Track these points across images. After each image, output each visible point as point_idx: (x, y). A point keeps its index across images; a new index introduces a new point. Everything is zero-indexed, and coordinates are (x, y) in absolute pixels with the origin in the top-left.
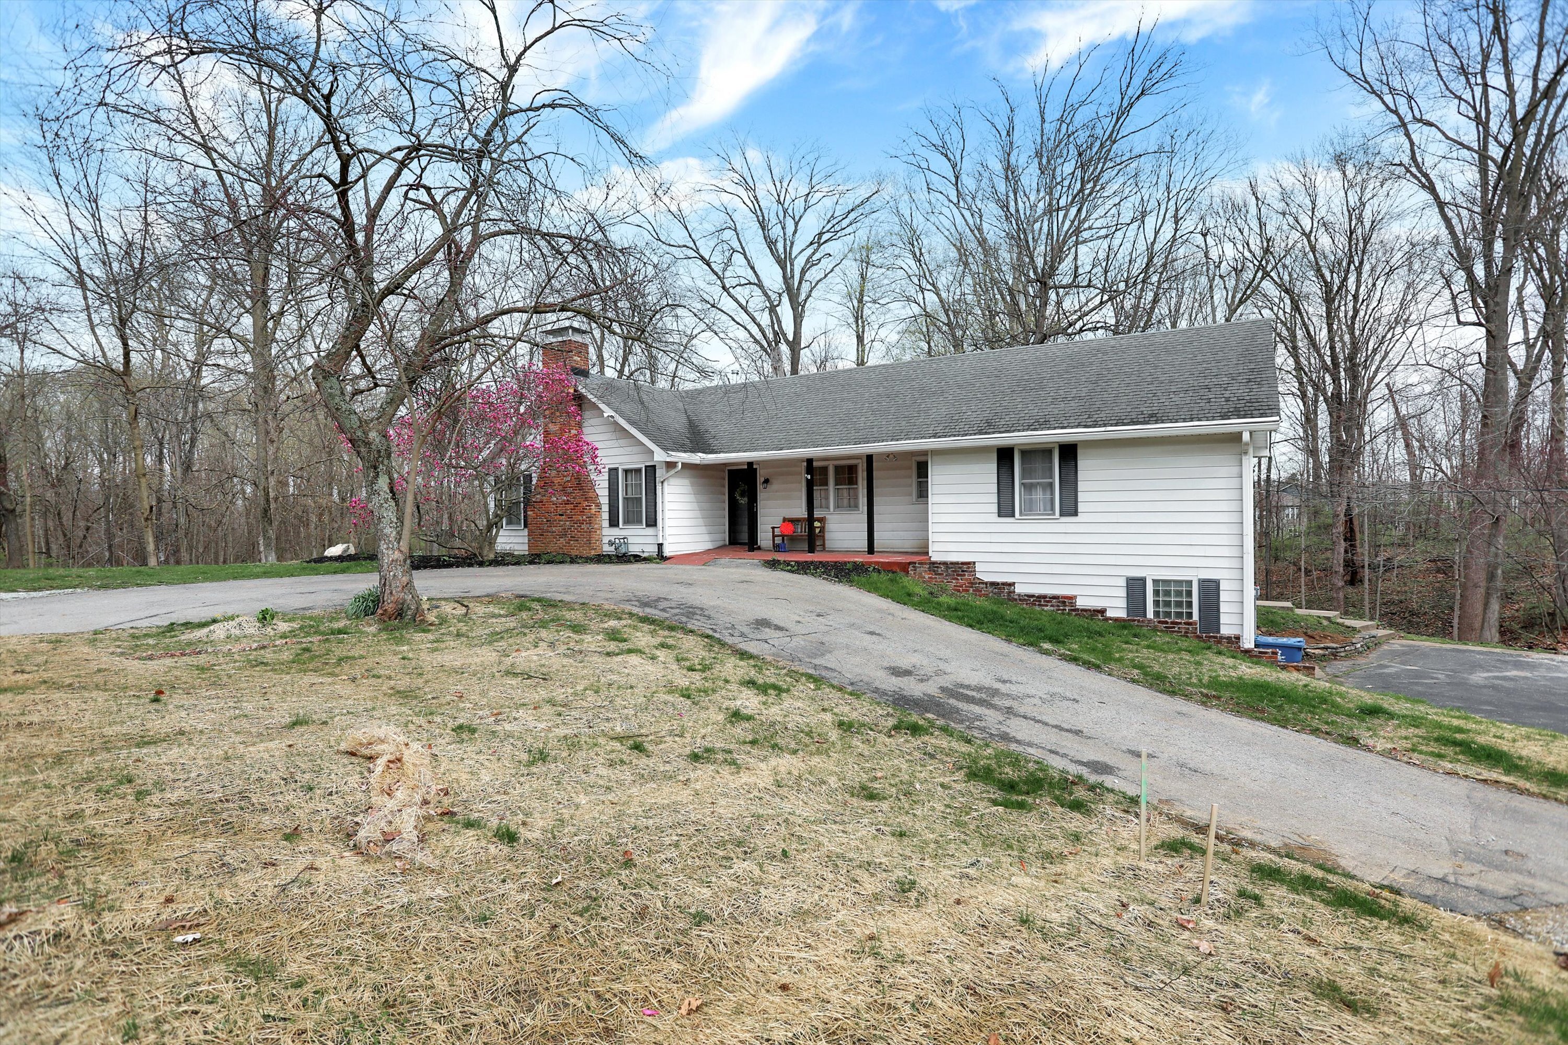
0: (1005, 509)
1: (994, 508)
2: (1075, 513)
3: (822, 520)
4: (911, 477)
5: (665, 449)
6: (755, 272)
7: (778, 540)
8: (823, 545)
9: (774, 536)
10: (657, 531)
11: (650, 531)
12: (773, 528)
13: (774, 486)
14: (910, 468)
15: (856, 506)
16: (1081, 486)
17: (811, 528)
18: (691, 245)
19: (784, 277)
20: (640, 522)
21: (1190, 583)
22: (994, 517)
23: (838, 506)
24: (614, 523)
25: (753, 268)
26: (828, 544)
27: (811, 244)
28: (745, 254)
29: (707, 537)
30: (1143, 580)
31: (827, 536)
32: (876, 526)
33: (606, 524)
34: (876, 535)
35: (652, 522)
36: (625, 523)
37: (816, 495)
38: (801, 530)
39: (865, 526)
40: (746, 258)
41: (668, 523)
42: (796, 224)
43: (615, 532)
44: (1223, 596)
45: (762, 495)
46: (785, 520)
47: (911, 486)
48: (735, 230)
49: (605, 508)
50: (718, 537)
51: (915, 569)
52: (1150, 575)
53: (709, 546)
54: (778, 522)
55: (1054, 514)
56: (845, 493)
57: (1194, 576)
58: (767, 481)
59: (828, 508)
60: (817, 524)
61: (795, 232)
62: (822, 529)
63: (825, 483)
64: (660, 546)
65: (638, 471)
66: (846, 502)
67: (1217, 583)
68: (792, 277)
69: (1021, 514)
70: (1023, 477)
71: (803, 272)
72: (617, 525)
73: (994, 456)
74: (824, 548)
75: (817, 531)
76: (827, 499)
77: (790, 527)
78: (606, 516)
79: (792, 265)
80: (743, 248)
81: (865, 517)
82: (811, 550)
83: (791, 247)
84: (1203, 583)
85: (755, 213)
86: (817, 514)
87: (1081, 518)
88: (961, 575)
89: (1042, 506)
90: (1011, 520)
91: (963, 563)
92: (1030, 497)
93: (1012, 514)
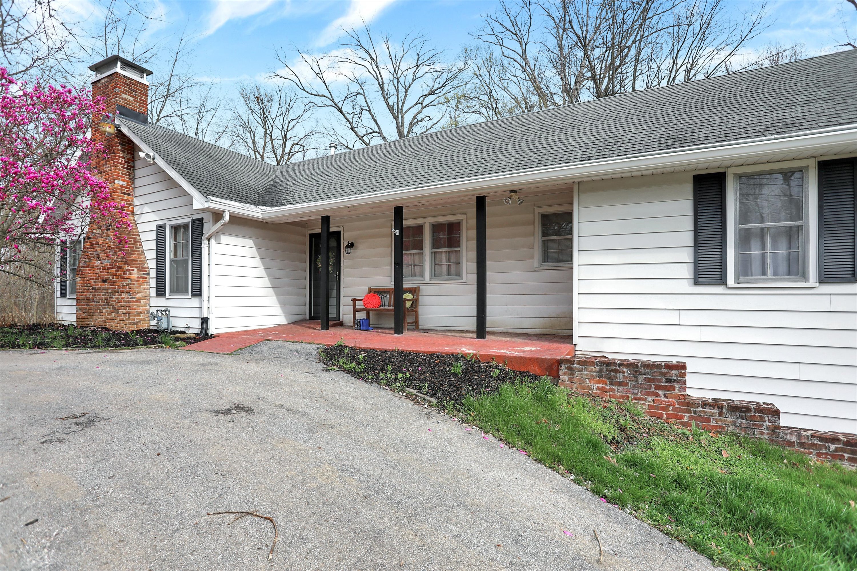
0: (708, 273)
1: (687, 271)
2: (854, 278)
3: (414, 291)
4: (532, 234)
5: (206, 193)
6: (377, 123)
7: (361, 316)
8: (416, 322)
9: (355, 311)
10: (201, 302)
11: (195, 302)
12: (354, 300)
13: (360, 251)
14: (532, 223)
15: (459, 274)
17: (399, 302)
18: (328, 94)
19: (398, 127)
20: (186, 291)
22: (687, 286)
23: (435, 274)
24: (160, 292)
25: (375, 121)
26: (422, 322)
27: (417, 103)
28: (370, 111)
29: (279, 311)
31: (422, 311)
32: (489, 299)
33: (153, 292)
34: (489, 310)
35: (197, 293)
36: (172, 292)
37: (407, 260)
38: (388, 303)
39: (473, 299)
40: (371, 114)
41: (214, 291)
42: (406, 91)
43: (161, 302)
45: (345, 262)
46: (370, 290)
47: (532, 246)
48: (364, 96)
49: (153, 273)
50: (296, 309)
51: (571, 371)
53: (282, 320)
54: (361, 292)
55: (804, 277)
56: (444, 257)
58: (351, 245)
59: (422, 276)
60: (408, 296)
61: (406, 96)
62: (415, 303)
63: (419, 245)
64: (205, 321)
65: (185, 226)
66: (444, 268)
68: (403, 125)
69: (737, 280)
70: (744, 219)
71: (411, 126)
72: (164, 294)
73: (689, 188)
74: (416, 327)
75: (408, 304)
76: (422, 265)
77: (377, 299)
78: (153, 283)
79: (403, 117)
80: (369, 107)
81: (473, 288)
82: (399, 329)
83: (402, 106)
85: (377, 79)
86: (407, 283)
88: (665, 388)
89: (783, 267)
90: (720, 289)
91: (670, 367)
92: (755, 251)
93: (722, 280)
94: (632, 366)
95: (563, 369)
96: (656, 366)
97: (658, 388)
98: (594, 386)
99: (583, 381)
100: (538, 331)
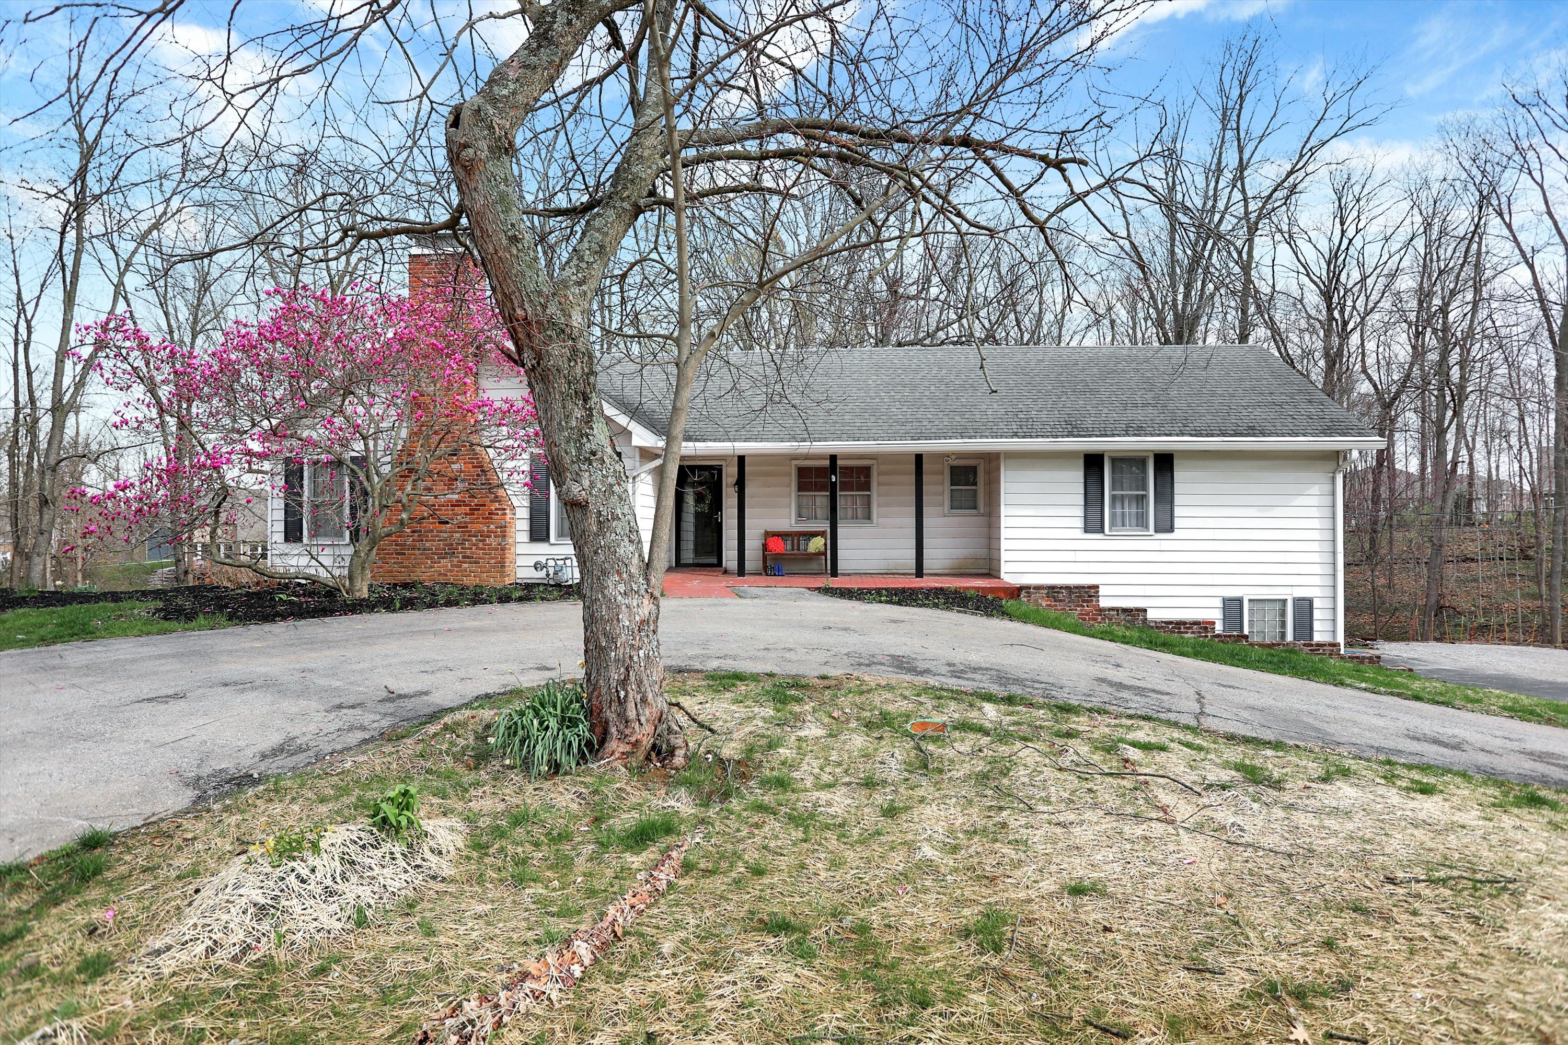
0: (1093, 525)
1: (1080, 523)
2: (1171, 529)
16: (1178, 499)
21: (1285, 601)
22: (1079, 533)
30: (1240, 600)
33: (524, 537)
43: (541, 548)
44: (1317, 614)
51: (1029, 594)
52: (1247, 594)
55: (1147, 528)
57: (1290, 594)
67: (1310, 601)
69: (1110, 530)
70: (1113, 487)
72: (546, 538)
73: (1081, 462)
84: (1297, 601)
87: (1177, 534)
88: (1087, 601)
89: (1134, 521)
90: (1100, 536)
91: (1090, 587)
92: (1119, 510)
93: (1102, 531)
94: (1068, 588)
95: (1023, 594)
96: (1083, 587)
97: (1083, 601)
98: (1044, 604)
99: (1037, 601)
100: (947, 571)
